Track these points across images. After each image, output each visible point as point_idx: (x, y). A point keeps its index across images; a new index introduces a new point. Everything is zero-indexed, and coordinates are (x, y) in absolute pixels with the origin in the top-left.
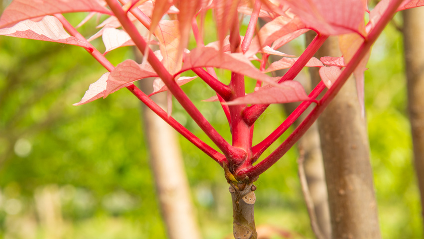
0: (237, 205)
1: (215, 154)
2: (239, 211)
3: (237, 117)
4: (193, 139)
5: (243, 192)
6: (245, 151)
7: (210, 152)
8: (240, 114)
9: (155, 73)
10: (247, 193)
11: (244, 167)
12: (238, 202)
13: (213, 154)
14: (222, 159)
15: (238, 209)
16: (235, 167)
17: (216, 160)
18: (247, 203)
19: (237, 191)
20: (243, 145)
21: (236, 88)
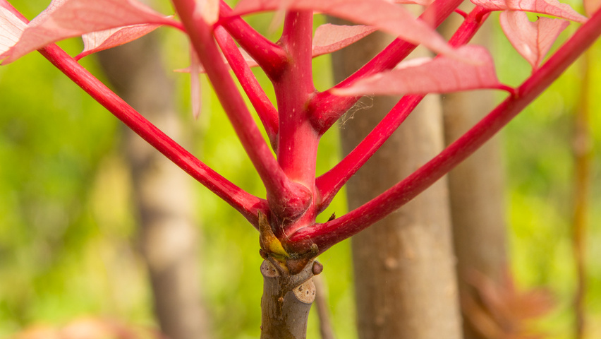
0: (279, 304)
1: (236, 193)
2: (281, 317)
3: (295, 114)
4: (186, 160)
5: (296, 278)
6: (309, 188)
7: (223, 189)
8: (304, 107)
9: (177, 20)
10: (305, 280)
11: (303, 222)
12: (282, 299)
13: (230, 194)
14: (251, 205)
15: (278, 313)
16: (287, 222)
17: (238, 206)
18: (302, 300)
19: (285, 275)
20: (304, 175)
21: (296, 50)
